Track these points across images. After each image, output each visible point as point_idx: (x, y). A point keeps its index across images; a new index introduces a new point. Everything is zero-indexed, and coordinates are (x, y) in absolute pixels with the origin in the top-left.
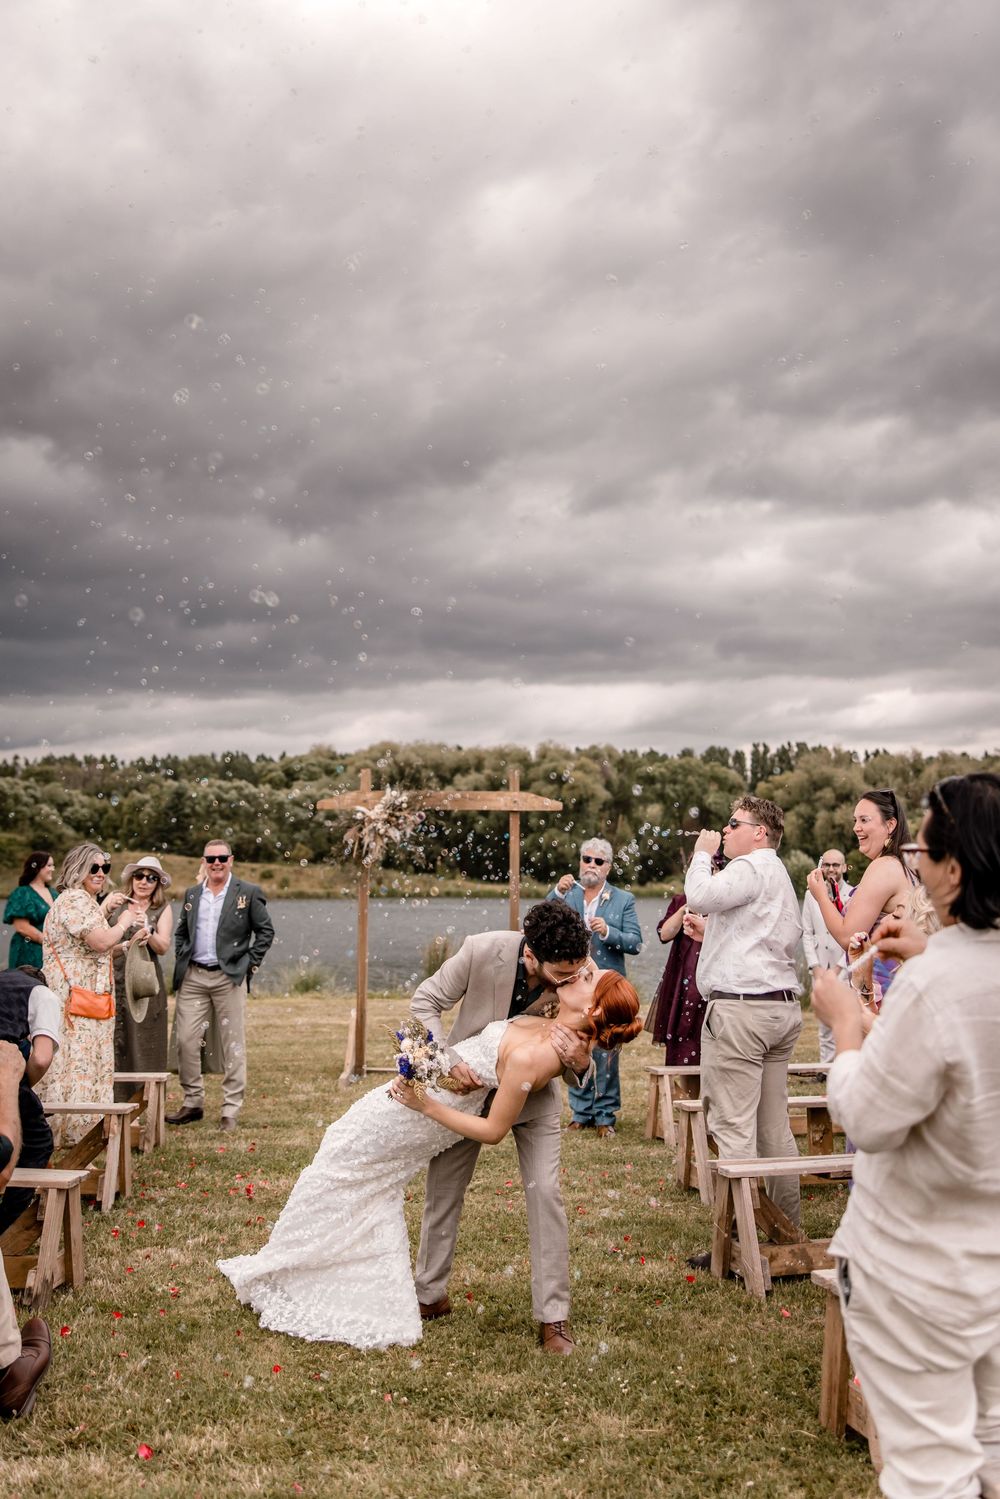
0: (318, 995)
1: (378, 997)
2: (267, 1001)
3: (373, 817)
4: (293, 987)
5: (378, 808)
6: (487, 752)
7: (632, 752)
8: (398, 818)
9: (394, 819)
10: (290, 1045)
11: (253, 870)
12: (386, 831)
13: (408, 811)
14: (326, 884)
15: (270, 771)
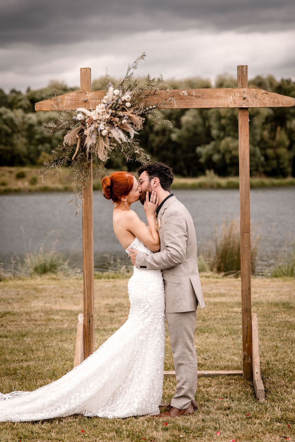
0: (54, 276)
1: (105, 278)
2: (11, 283)
3: (94, 118)
4: (32, 270)
5: (100, 108)
6: (180, 83)
7: (287, 81)
8: (120, 118)
9: (117, 119)
10: (23, 336)
11: (11, 172)
12: (109, 133)
13: (132, 110)
14: (64, 181)
15: (20, 100)
